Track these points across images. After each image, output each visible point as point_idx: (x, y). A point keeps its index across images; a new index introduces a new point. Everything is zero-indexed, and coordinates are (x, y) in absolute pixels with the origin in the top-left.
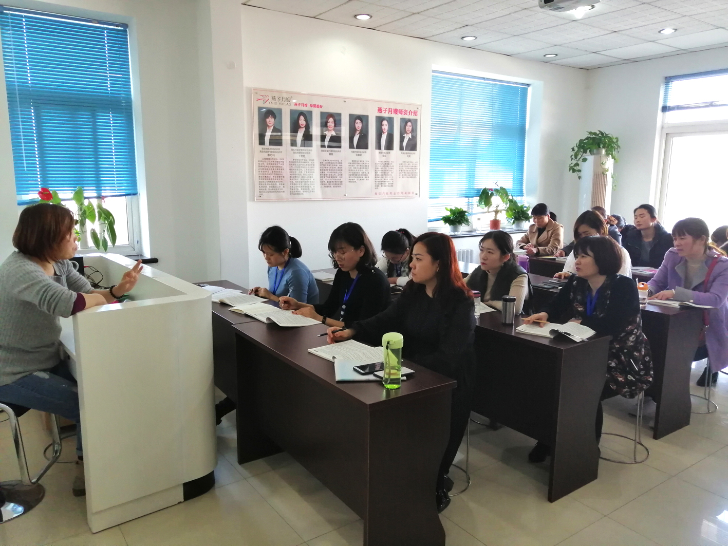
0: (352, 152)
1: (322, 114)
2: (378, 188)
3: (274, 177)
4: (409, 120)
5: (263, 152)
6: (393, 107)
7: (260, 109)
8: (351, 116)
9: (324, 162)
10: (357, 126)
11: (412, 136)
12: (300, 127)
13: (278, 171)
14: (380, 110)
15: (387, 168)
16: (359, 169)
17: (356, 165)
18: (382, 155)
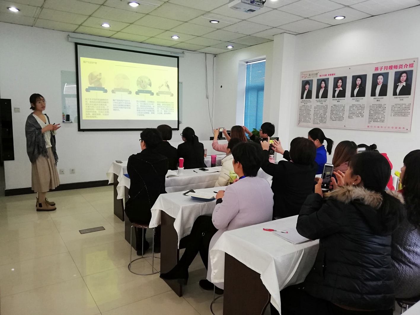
1: (335, 78)
3: (306, 114)
4: (405, 72)
5: (302, 102)
7: (303, 81)
10: (357, 82)
11: (406, 84)
12: (322, 88)
13: (308, 111)
14: (376, 69)
15: (380, 109)
16: (357, 110)
17: (354, 108)
18: (376, 100)
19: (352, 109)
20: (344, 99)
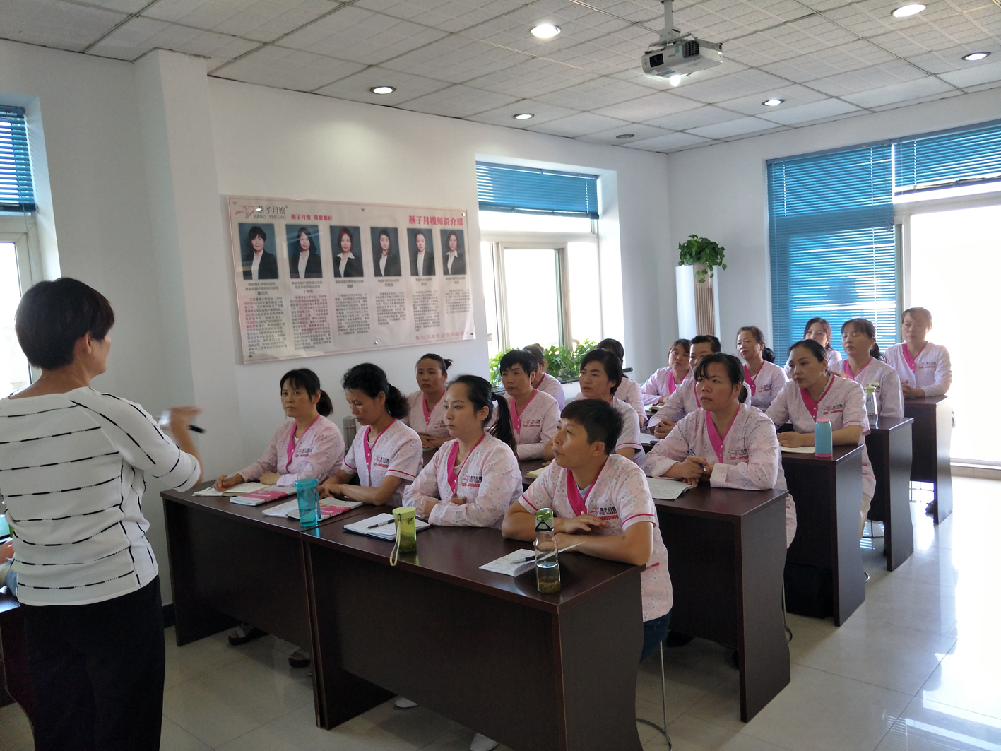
0: (379, 281)
1: (332, 229)
2: (420, 329)
3: (269, 325)
4: (453, 232)
5: (250, 289)
6: (430, 215)
7: (241, 226)
8: (374, 230)
9: (341, 298)
10: (382, 243)
11: (458, 254)
12: (302, 250)
13: (275, 316)
14: (412, 219)
15: (429, 300)
16: (392, 305)
17: (386, 300)
18: (420, 282)
19: (382, 303)
20: (363, 281)
